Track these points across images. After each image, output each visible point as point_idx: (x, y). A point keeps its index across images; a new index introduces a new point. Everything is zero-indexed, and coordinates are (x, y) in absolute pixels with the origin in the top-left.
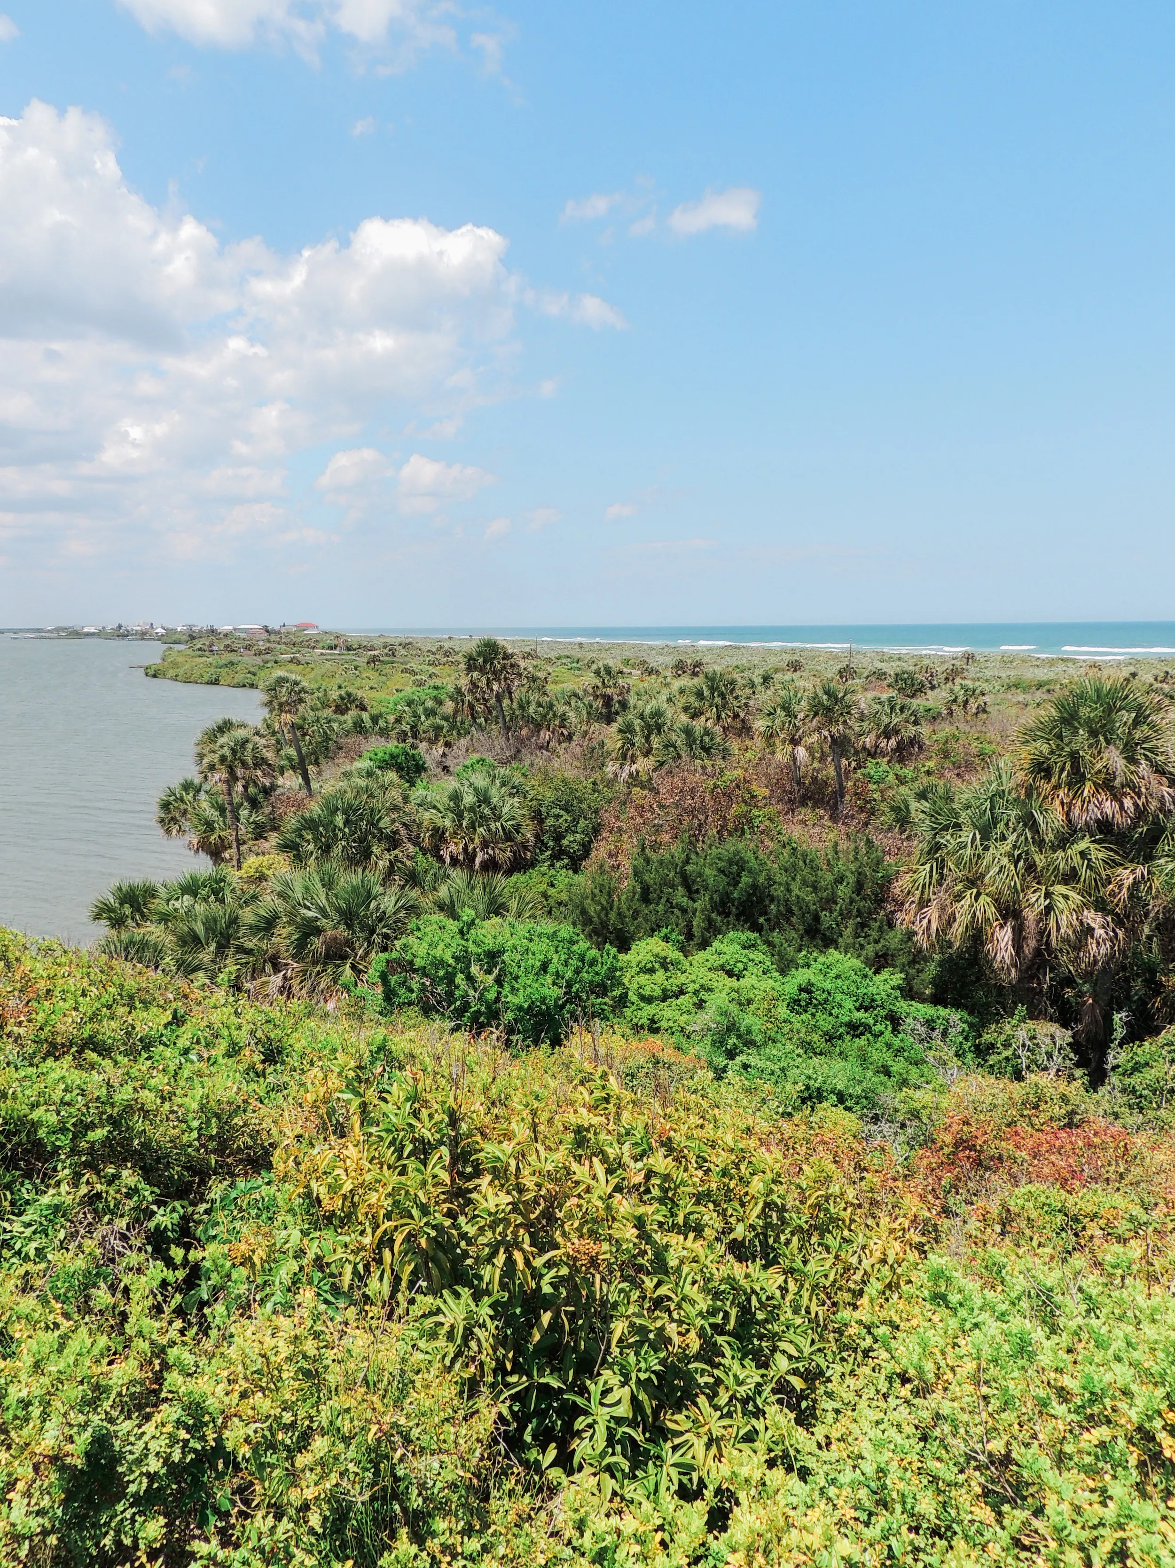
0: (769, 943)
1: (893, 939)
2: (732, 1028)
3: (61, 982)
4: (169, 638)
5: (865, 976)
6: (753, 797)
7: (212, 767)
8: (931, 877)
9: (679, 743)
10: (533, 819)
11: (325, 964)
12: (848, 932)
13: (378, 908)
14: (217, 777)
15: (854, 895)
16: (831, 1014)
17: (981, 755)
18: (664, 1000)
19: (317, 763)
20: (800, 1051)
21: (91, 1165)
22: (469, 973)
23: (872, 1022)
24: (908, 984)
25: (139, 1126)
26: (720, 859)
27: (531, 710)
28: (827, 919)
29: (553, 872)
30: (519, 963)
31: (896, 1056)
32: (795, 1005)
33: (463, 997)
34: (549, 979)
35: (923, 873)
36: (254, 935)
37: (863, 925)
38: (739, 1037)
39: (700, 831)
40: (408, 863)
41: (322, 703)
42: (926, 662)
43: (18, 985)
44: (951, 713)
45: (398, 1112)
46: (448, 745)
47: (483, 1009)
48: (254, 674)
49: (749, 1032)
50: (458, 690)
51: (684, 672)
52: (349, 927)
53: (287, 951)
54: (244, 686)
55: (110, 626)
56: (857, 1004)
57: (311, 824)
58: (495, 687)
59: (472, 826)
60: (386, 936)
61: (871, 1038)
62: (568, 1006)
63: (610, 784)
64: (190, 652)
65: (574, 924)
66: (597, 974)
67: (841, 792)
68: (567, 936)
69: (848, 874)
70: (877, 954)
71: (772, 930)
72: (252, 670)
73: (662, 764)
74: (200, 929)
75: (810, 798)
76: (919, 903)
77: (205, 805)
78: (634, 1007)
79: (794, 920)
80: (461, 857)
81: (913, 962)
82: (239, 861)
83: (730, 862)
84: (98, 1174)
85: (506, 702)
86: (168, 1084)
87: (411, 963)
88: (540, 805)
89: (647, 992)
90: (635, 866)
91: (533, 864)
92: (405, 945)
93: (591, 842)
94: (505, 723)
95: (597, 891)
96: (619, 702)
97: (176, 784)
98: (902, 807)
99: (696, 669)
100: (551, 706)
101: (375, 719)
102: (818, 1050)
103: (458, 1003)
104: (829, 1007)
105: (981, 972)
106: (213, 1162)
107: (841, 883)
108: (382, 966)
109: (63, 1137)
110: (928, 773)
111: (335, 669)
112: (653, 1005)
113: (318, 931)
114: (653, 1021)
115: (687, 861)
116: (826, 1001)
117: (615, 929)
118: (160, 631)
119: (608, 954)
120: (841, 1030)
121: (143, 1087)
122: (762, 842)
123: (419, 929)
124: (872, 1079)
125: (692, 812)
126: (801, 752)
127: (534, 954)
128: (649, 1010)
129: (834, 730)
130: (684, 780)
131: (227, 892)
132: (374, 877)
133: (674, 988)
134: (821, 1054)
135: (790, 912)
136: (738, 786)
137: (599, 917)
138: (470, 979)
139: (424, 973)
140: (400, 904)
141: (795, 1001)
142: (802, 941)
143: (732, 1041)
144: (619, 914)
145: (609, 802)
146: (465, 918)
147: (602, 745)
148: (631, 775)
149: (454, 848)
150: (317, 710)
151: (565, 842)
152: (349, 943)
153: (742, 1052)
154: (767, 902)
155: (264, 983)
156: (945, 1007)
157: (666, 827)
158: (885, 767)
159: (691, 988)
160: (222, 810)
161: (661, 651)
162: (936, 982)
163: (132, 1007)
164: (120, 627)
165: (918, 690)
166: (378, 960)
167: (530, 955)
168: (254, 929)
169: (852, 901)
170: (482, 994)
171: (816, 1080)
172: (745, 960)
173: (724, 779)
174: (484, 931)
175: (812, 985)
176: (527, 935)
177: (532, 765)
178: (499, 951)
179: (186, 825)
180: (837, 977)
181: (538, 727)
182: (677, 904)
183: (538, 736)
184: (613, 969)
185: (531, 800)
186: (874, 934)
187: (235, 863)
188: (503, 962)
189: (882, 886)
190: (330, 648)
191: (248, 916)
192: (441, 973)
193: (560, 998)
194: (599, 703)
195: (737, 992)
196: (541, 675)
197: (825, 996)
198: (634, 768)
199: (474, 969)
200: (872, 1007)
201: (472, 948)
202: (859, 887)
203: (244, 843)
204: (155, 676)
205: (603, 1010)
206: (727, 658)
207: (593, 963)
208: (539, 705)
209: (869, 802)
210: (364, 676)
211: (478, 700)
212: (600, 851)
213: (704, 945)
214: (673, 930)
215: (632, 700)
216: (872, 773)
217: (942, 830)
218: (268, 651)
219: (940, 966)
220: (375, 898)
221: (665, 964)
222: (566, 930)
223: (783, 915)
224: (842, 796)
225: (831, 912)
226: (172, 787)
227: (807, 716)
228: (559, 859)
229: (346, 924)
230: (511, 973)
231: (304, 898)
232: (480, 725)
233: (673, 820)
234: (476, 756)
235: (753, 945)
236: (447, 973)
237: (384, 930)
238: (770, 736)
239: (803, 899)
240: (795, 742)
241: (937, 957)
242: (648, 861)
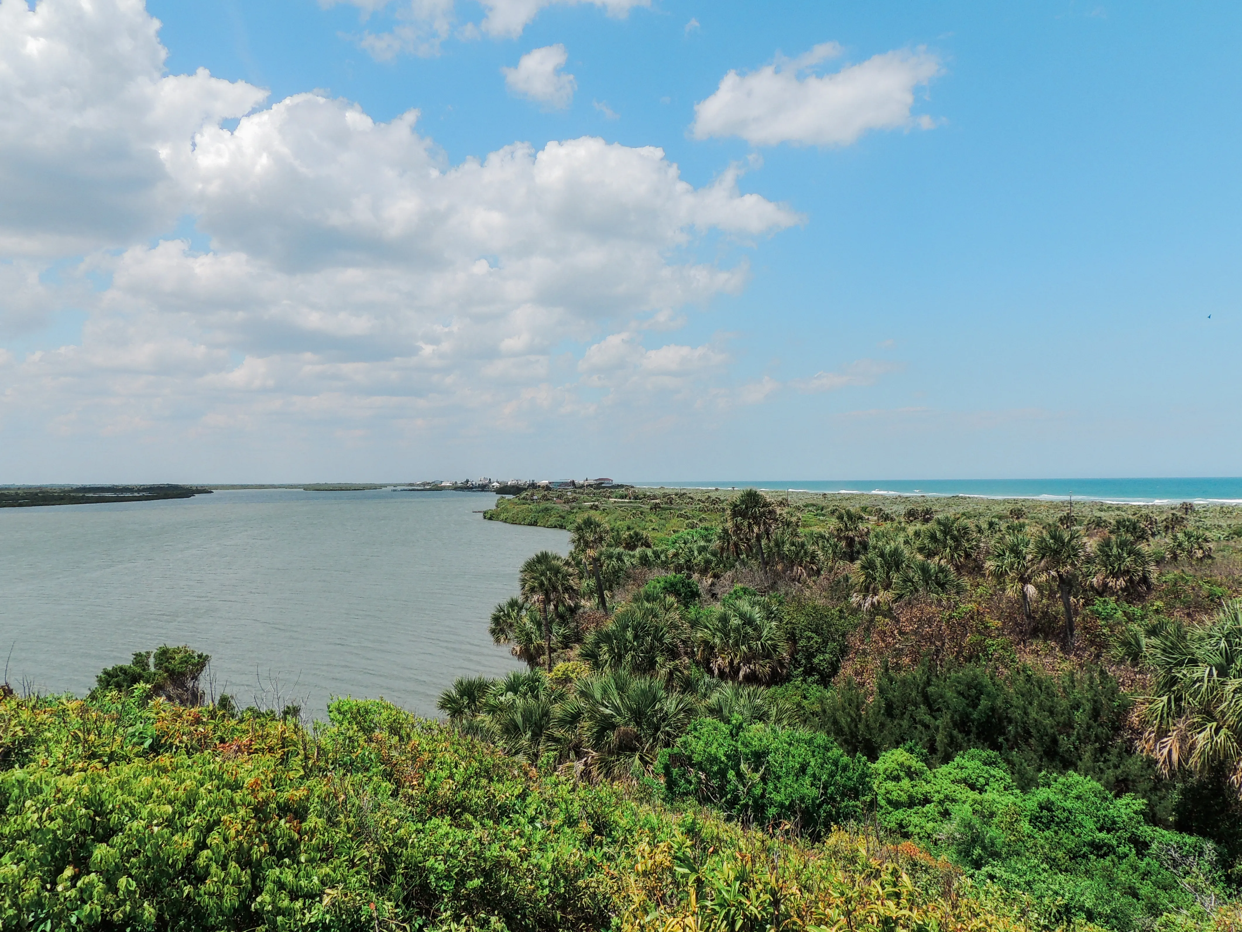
0: (1008, 761)
1: (1133, 765)
2: (976, 840)
3: (440, 755)
4: (504, 490)
5: (1105, 799)
6: (987, 628)
7: (533, 590)
8: (1170, 708)
9: (916, 579)
10: (788, 639)
11: (618, 754)
12: (1087, 756)
13: (661, 709)
14: (536, 597)
15: (1091, 722)
16: (1073, 834)
17: (1211, 596)
18: (910, 807)
19: (610, 589)
20: (1044, 866)
21: (466, 909)
22: (739, 769)
23: (1115, 843)
24: (1152, 810)
25: (505, 880)
26: (959, 682)
27: (786, 547)
28: (1065, 743)
29: (805, 686)
30: (781, 763)
31: (1143, 879)
32: (1034, 820)
33: (734, 791)
34: (808, 780)
35: (1161, 705)
36: (562, 727)
37: (1103, 750)
38: (984, 848)
39: (938, 656)
40: (686, 672)
41: (616, 541)
42: (1144, 511)
43: (410, 755)
44: (1175, 557)
45: (729, 888)
46: (716, 576)
47: (750, 803)
48: (564, 518)
49: (993, 844)
50: (725, 531)
51: (915, 519)
52: (638, 724)
53: (588, 741)
54: (555, 527)
55: (460, 481)
56: (1099, 825)
57: (607, 638)
58: (756, 530)
59: (736, 644)
60: (668, 734)
61: (1116, 860)
62: (824, 806)
63: (855, 611)
64: (516, 500)
65: (828, 733)
66: (849, 779)
67: (1070, 627)
68: (821, 742)
69: (1084, 701)
70: (1117, 778)
71: (1012, 748)
72: (562, 514)
73: (901, 596)
74: (519, 718)
75: (1041, 631)
76: (1158, 733)
77: (526, 620)
78: (883, 811)
79: (1032, 741)
80: (727, 670)
81: (1155, 789)
82: (550, 665)
83: (969, 686)
84: (473, 917)
85: (763, 542)
86: (524, 846)
87: (690, 758)
88: (794, 629)
89: (894, 796)
90: (880, 684)
91: (788, 678)
92: (685, 742)
93: (838, 661)
94: (763, 558)
95: (847, 705)
96: (860, 543)
97: (504, 601)
98: (1133, 642)
99: (927, 516)
100: (803, 545)
101: (657, 555)
102: (1063, 867)
103: (729, 796)
104: (1070, 826)
105: (1226, 805)
106: (559, 917)
107: (1078, 710)
108: (665, 760)
109: (448, 883)
110: (1157, 611)
111: (625, 514)
112: (901, 811)
113: (613, 727)
114: (901, 826)
115: (928, 683)
116: (1068, 819)
117: (864, 739)
118: (496, 484)
119: (859, 762)
120: (1084, 849)
121: (506, 847)
122: (997, 668)
123: (696, 729)
124: (1120, 900)
125: (930, 639)
126: (1031, 590)
127: (793, 757)
128: (899, 814)
129: (1062, 571)
130: (922, 611)
131: (541, 690)
132: (659, 682)
133: (920, 796)
134: (1066, 871)
135: (1028, 733)
136: (972, 618)
137: (849, 728)
138: (740, 775)
139: (700, 766)
140: (681, 706)
141: (1037, 818)
142: (1041, 760)
143: (977, 851)
144: (867, 726)
145: (856, 626)
146: (734, 722)
147: (847, 579)
148: (873, 604)
149: (720, 662)
150: (612, 546)
151: (816, 661)
152: (638, 738)
153: (987, 863)
154: (1005, 724)
155: (568, 767)
156: (1191, 834)
157: (906, 651)
158: (1112, 604)
159: (936, 797)
160: (539, 624)
161: (894, 501)
162: (1179, 808)
163: (491, 780)
164: (467, 481)
165: (1142, 537)
166: (662, 754)
167: (791, 758)
168: (562, 722)
169: (1089, 727)
170: (749, 790)
171: (1063, 896)
172: (986, 775)
173: (960, 610)
174: (751, 734)
175: (1053, 803)
176: (788, 740)
177: (787, 594)
178: (764, 752)
179: (511, 635)
180: (1078, 798)
181: (792, 563)
182: (920, 721)
183: (792, 571)
184: (864, 775)
185: (787, 624)
186: (1114, 759)
187: (547, 667)
188: (768, 762)
189: (1118, 715)
190: (622, 497)
191: (557, 710)
192: (715, 768)
193: (817, 798)
194: (843, 543)
195: (981, 804)
196: (794, 519)
197: (1066, 814)
198: (875, 600)
199: (743, 767)
200: (1114, 829)
201: (741, 748)
202: (1096, 714)
203: (555, 651)
204: (490, 519)
205: (855, 812)
206: (955, 507)
207: (845, 768)
208: (793, 544)
209: (1098, 636)
210: (648, 519)
211: (741, 540)
212: (847, 670)
213: (947, 759)
214: (917, 744)
215: (872, 541)
216: (1100, 610)
217: (1176, 665)
218: (575, 500)
219: (1182, 794)
220: (660, 701)
221: (911, 774)
222: (821, 737)
223: (1021, 736)
224: (1072, 630)
225: (1068, 736)
226: (502, 605)
227: (1036, 557)
228: (810, 675)
229: (636, 721)
230: (774, 772)
231: (603, 698)
232: (743, 560)
233: (912, 646)
234: (738, 586)
235: (994, 763)
236: (720, 769)
237: (667, 729)
238: (999, 575)
239: (1041, 723)
240: (1024, 580)
241: (1179, 785)
242: (891, 680)
